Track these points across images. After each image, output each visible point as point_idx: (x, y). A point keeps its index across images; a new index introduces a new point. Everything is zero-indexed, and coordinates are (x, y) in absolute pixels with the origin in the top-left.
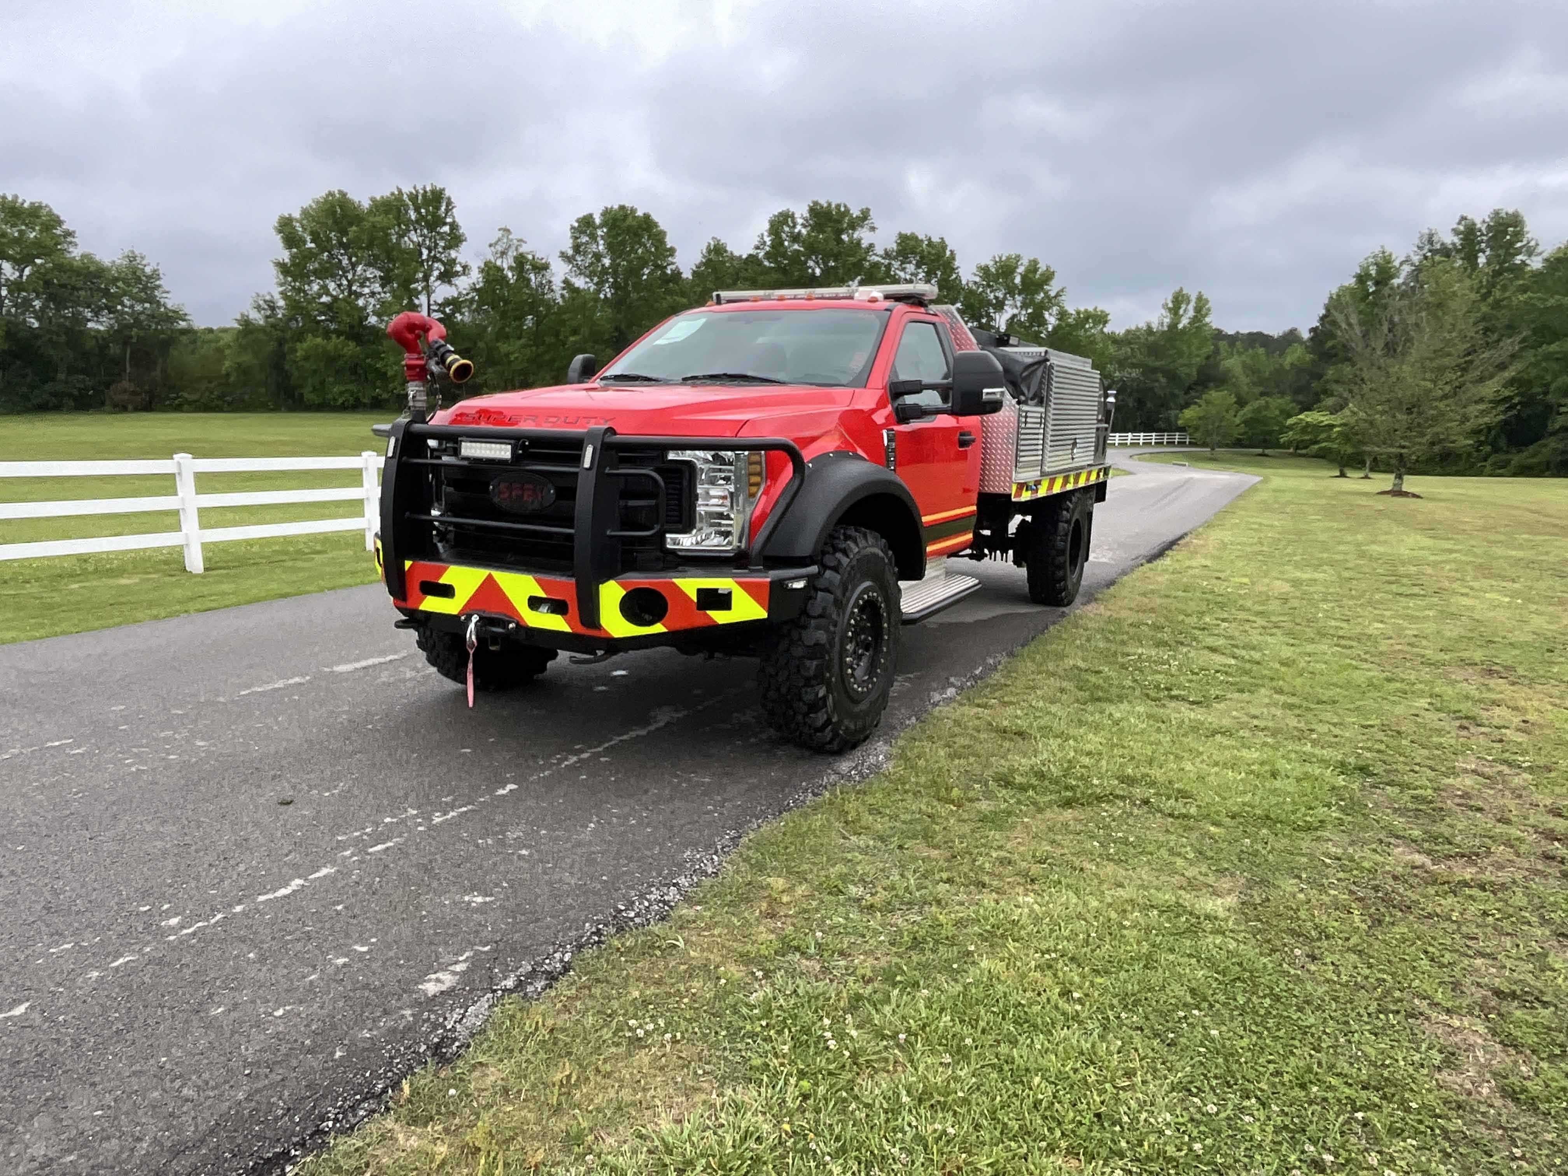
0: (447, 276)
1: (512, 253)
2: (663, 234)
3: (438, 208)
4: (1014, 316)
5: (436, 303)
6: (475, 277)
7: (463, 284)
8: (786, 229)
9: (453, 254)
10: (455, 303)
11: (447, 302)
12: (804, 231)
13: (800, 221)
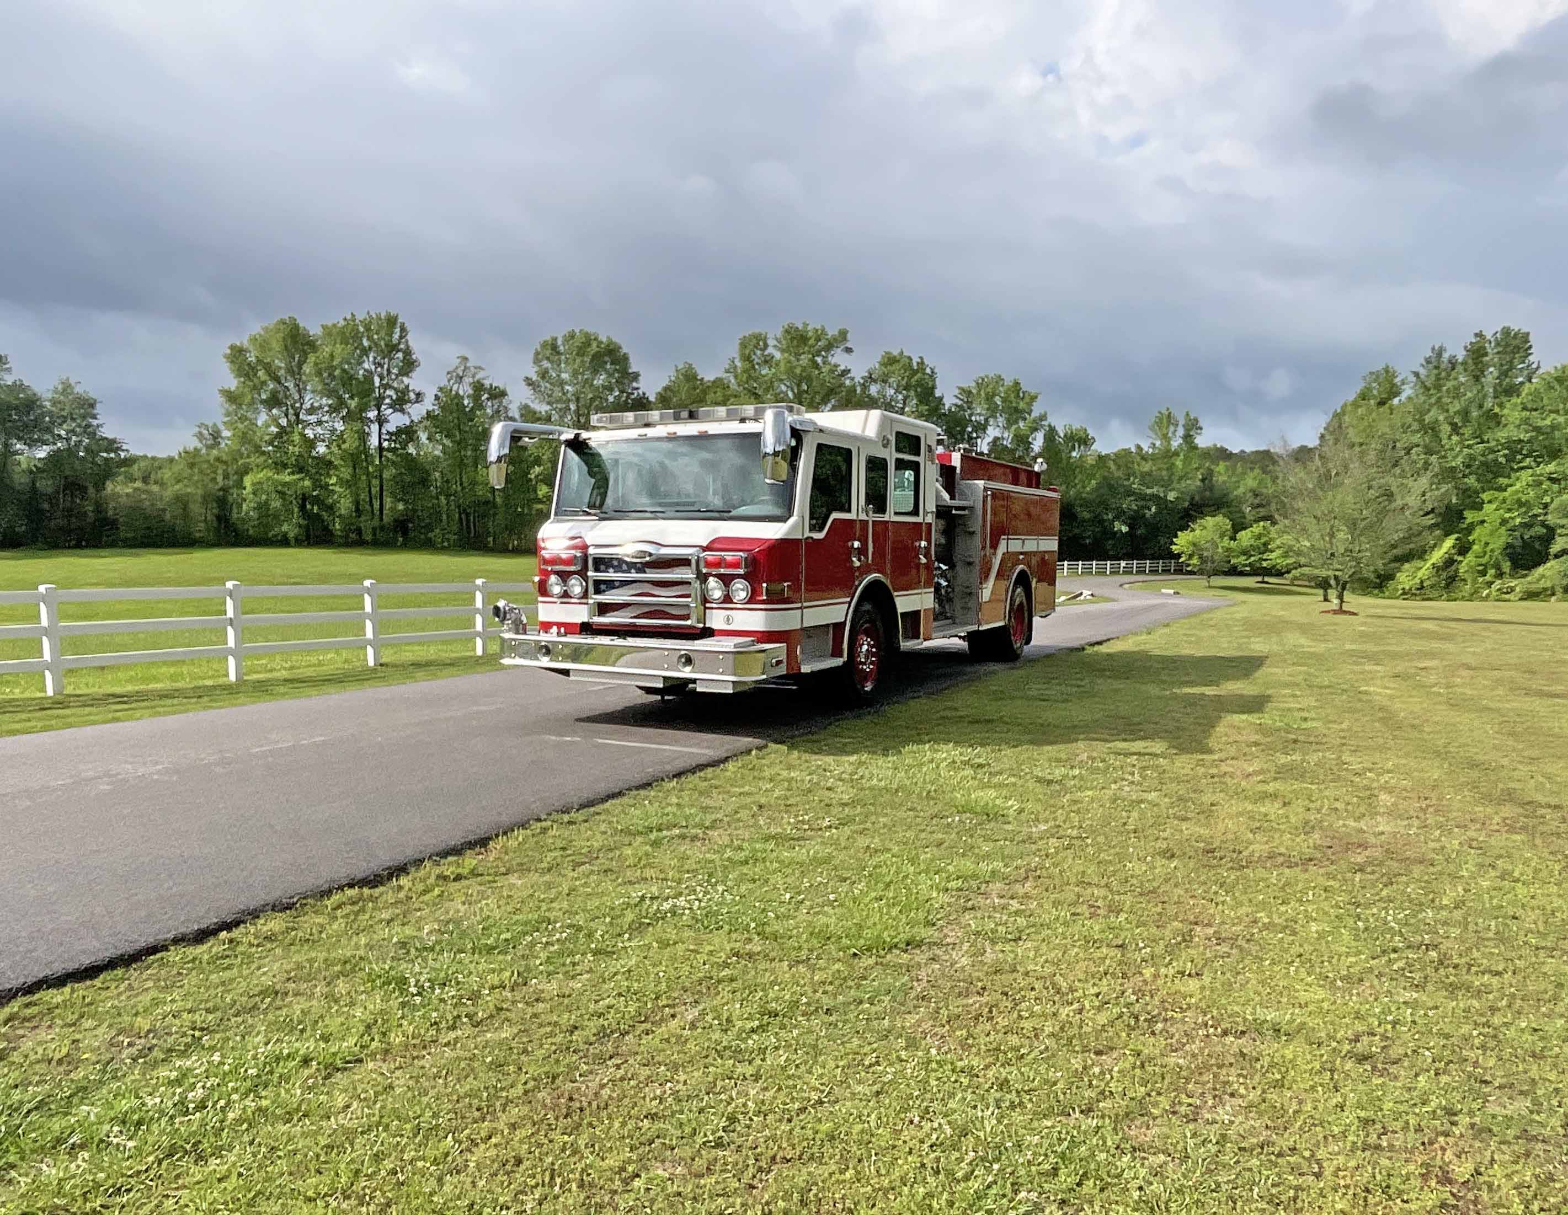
0: (400, 403)
1: (468, 380)
2: (625, 358)
3: (391, 334)
4: (996, 439)
5: (388, 433)
6: (428, 404)
7: (417, 412)
8: (759, 352)
9: (406, 380)
10: (408, 433)
11: (399, 431)
12: (778, 355)
13: (771, 342)
